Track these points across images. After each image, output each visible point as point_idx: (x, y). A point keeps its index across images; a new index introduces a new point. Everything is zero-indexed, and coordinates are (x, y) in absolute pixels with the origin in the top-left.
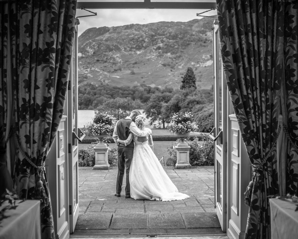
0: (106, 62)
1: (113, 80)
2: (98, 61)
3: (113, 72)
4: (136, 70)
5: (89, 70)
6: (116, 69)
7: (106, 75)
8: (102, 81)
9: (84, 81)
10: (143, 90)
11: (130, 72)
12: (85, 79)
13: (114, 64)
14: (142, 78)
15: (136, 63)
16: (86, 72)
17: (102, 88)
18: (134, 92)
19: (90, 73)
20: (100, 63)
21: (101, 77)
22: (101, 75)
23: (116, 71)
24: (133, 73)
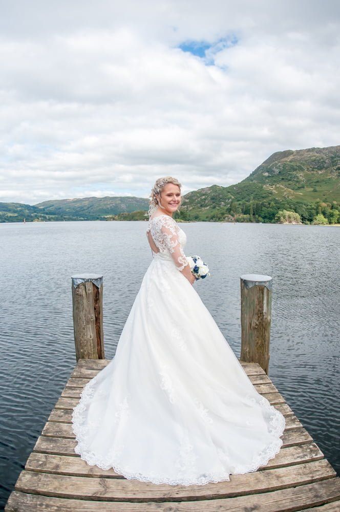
0: (290, 180)
1: (297, 197)
2: (283, 179)
3: (297, 189)
4: (318, 188)
5: (274, 186)
6: (300, 186)
7: (290, 192)
8: (286, 196)
9: (269, 196)
10: (326, 205)
11: (312, 189)
12: (270, 195)
13: (297, 182)
14: (324, 195)
15: (318, 182)
16: (272, 188)
17: (286, 202)
18: (317, 207)
19: (275, 189)
20: (285, 181)
21: (285, 193)
22: (285, 191)
23: (299, 188)
24: (315, 191)
